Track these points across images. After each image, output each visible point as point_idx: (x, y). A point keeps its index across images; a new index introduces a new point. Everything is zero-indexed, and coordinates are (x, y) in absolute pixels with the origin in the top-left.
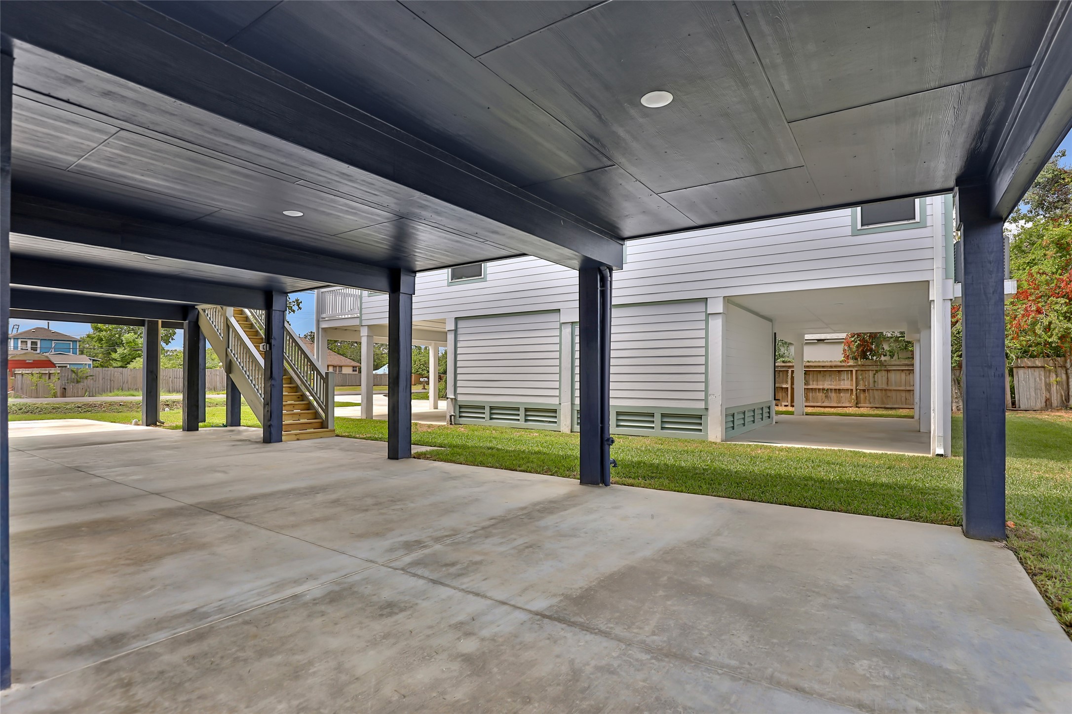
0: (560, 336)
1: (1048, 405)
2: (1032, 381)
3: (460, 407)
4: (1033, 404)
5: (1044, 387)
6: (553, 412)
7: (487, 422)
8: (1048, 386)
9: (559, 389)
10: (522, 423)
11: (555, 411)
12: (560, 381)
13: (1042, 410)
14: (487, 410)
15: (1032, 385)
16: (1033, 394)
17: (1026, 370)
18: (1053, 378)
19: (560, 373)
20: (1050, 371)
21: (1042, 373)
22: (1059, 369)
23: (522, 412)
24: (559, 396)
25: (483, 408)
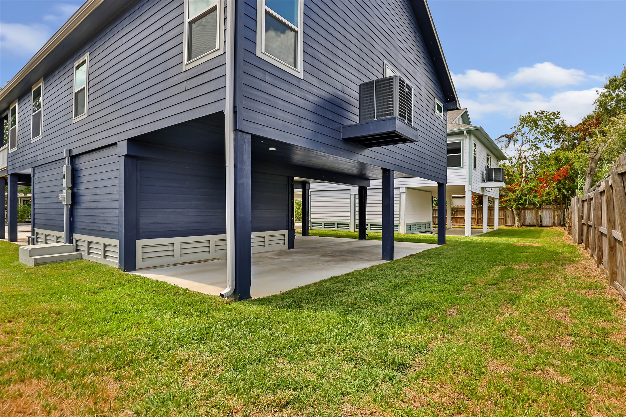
0: (350, 198)
1: (554, 225)
2: (548, 214)
3: (312, 223)
4: (548, 224)
5: (552, 217)
6: (348, 225)
7: (323, 229)
8: (554, 217)
9: (350, 217)
10: (336, 229)
11: (348, 224)
12: (350, 214)
13: (552, 226)
14: (323, 224)
15: (548, 216)
16: (548, 220)
17: (546, 210)
18: (556, 213)
19: (350, 211)
20: (555, 210)
21: (552, 211)
22: (558, 210)
23: (336, 225)
24: (350, 219)
25: (321, 223)
